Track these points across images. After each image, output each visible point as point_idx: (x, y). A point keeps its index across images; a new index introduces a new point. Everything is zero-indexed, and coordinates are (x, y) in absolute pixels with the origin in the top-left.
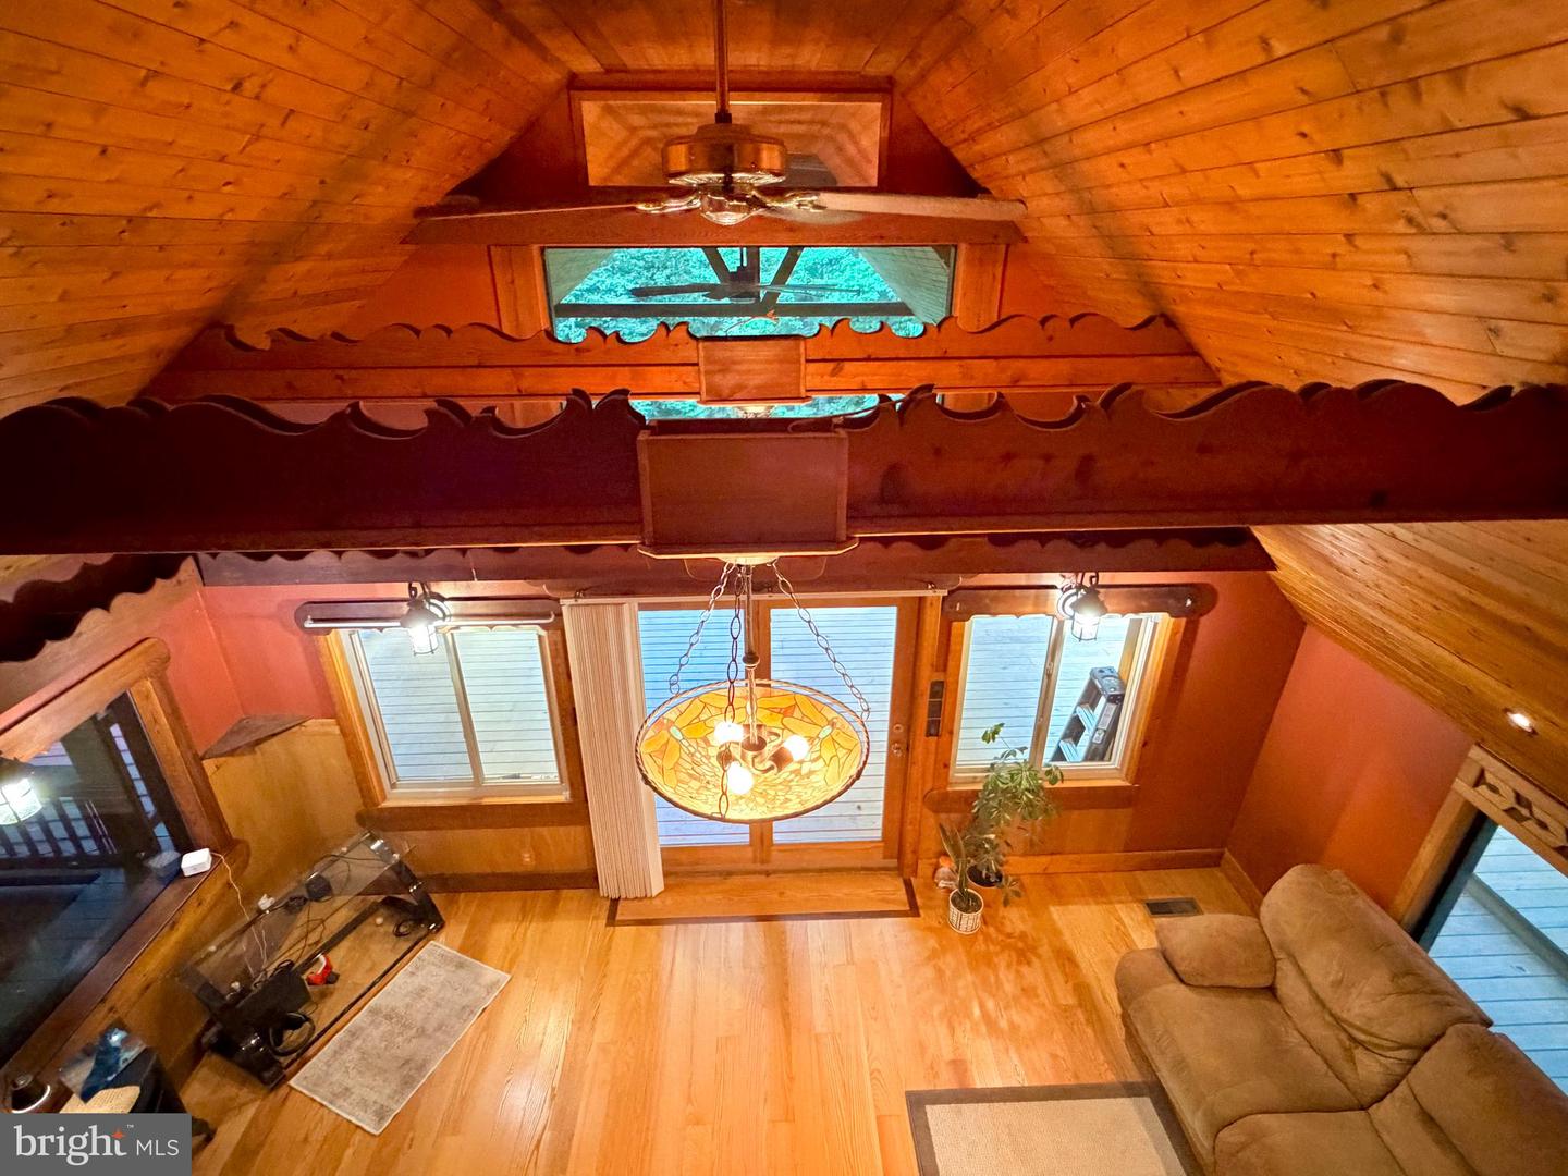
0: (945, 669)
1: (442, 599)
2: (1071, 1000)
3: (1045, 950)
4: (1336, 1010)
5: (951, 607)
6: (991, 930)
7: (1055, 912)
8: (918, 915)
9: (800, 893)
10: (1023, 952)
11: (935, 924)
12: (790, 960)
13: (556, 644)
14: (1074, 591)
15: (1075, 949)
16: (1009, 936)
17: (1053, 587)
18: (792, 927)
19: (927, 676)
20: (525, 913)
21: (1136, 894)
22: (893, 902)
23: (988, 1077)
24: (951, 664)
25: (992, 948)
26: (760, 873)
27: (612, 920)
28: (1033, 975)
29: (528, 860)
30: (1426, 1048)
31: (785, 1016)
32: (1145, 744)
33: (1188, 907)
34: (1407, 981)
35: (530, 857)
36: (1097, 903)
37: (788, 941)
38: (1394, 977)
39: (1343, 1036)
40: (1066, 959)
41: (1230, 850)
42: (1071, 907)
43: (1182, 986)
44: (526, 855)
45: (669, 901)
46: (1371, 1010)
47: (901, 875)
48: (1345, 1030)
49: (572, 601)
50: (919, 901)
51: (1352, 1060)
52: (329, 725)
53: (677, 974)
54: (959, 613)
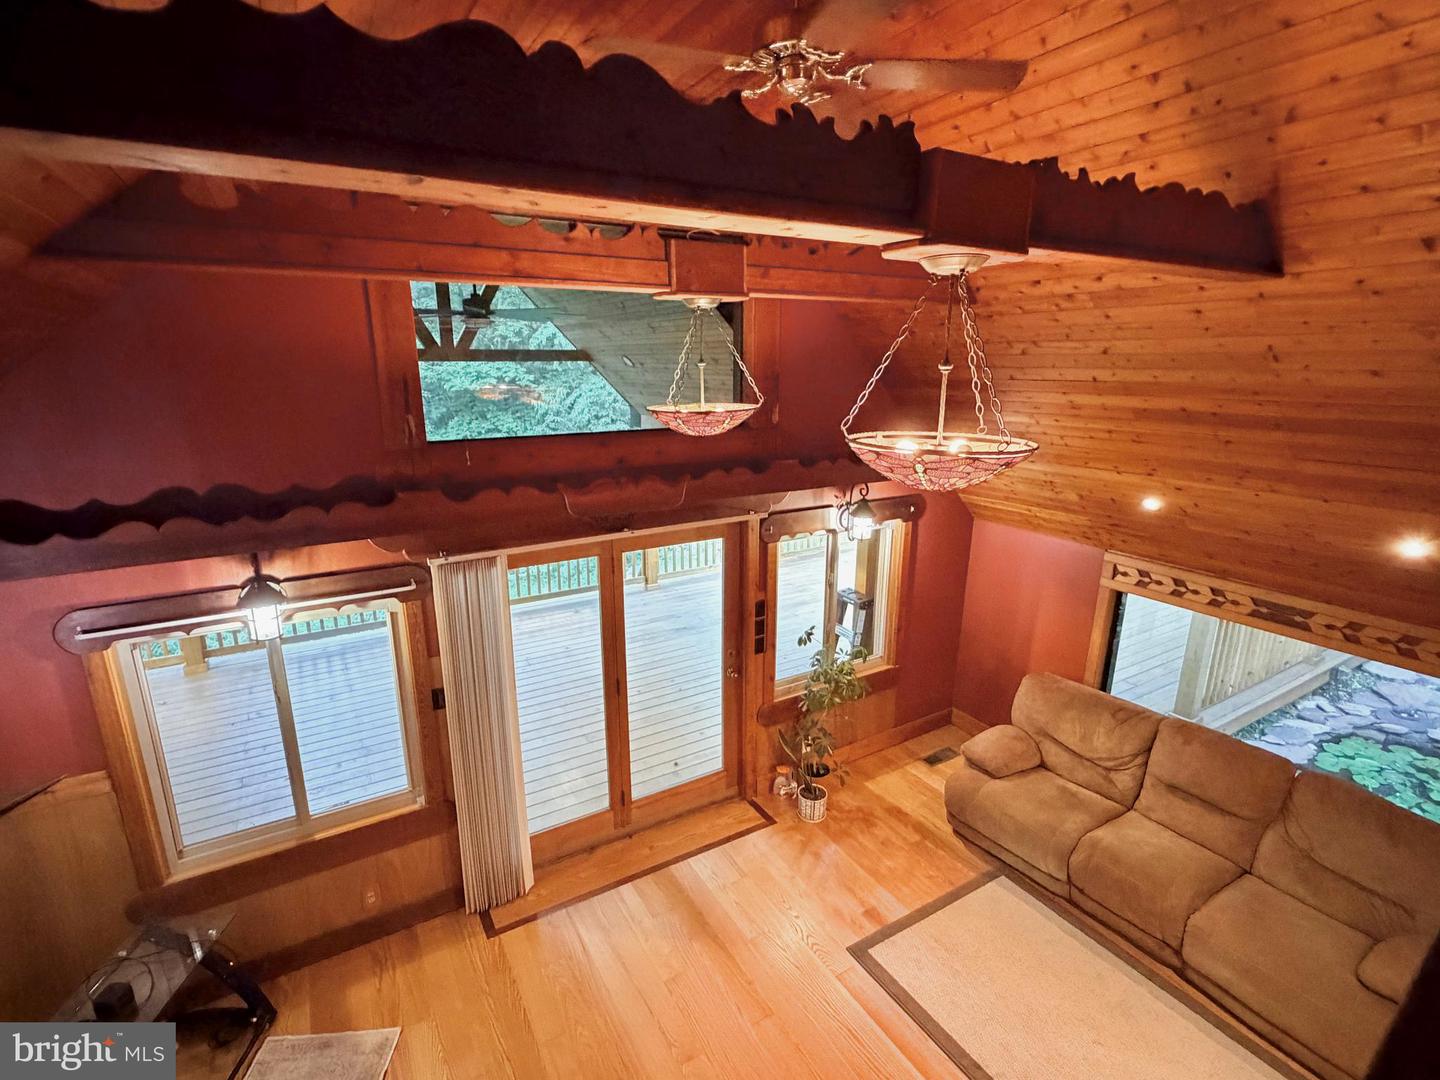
0: (765, 587)
1: (278, 581)
2: (917, 838)
3: (879, 812)
4: (1089, 755)
5: (766, 530)
6: (835, 813)
7: (870, 785)
8: (775, 822)
9: (667, 842)
10: (867, 819)
11: (791, 823)
12: (691, 894)
13: (415, 615)
14: (845, 507)
15: (897, 803)
16: (850, 811)
17: (831, 506)
18: (676, 869)
19: (753, 597)
20: (379, 965)
21: (913, 756)
22: (749, 820)
23: (895, 912)
24: (769, 582)
25: (843, 825)
26: (624, 837)
27: (491, 930)
28: (882, 831)
29: (373, 900)
30: (1150, 750)
31: (714, 938)
32: (899, 630)
33: (949, 753)
34: (1121, 715)
36: (893, 771)
37: (680, 880)
38: (1113, 716)
39: (1100, 770)
40: (897, 813)
41: (957, 707)
42: (878, 779)
43: (997, 781)
44: (370, 895)
45: (543, 892)
46: (1109, 745)
47: (744, 799)
48: (1099, 766)
49: (442, 561)
50: (770, 813)
51: (1111, 781)
52: (96, 780)
53: (592, 950)
54: (772, 535)
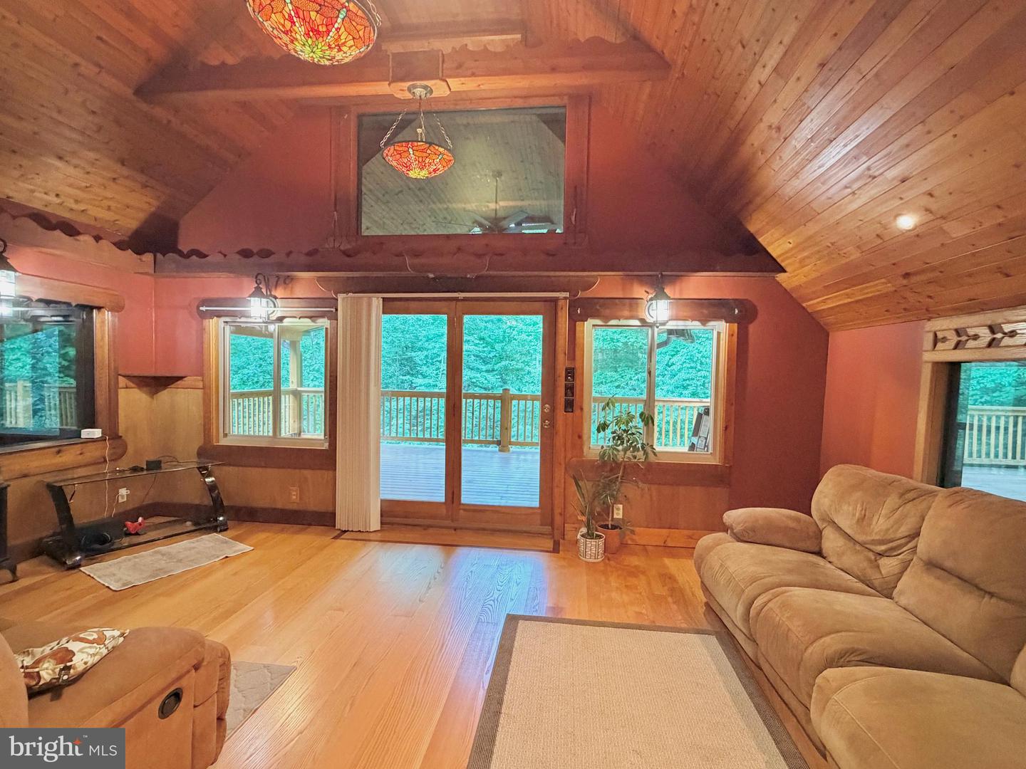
0: (574, 359)
2: (665, 593)
4: (862, 539)
5: (574, 312)
8: (558, 553)
9: (473, 539)
10: (635, 573)
11: (569, 557)
12: (451, 559)
13: (333, 330)
15: (678, 575)
16: (627, 565)
17: (641, 299)
18: (460, 549)
19: (562, 363)
22: (541, 547)
24: (578, 353)
26: (451, 528)
27: (337, 537)
29: (294, 497)
35: (296, 495)
37: (455, 553)
39: (869, 555)
44: (295, 493)
47: (553, 538)
48: (870, 550)
51: (877, 566)
52: (198, 381)
54: (580, 315)
